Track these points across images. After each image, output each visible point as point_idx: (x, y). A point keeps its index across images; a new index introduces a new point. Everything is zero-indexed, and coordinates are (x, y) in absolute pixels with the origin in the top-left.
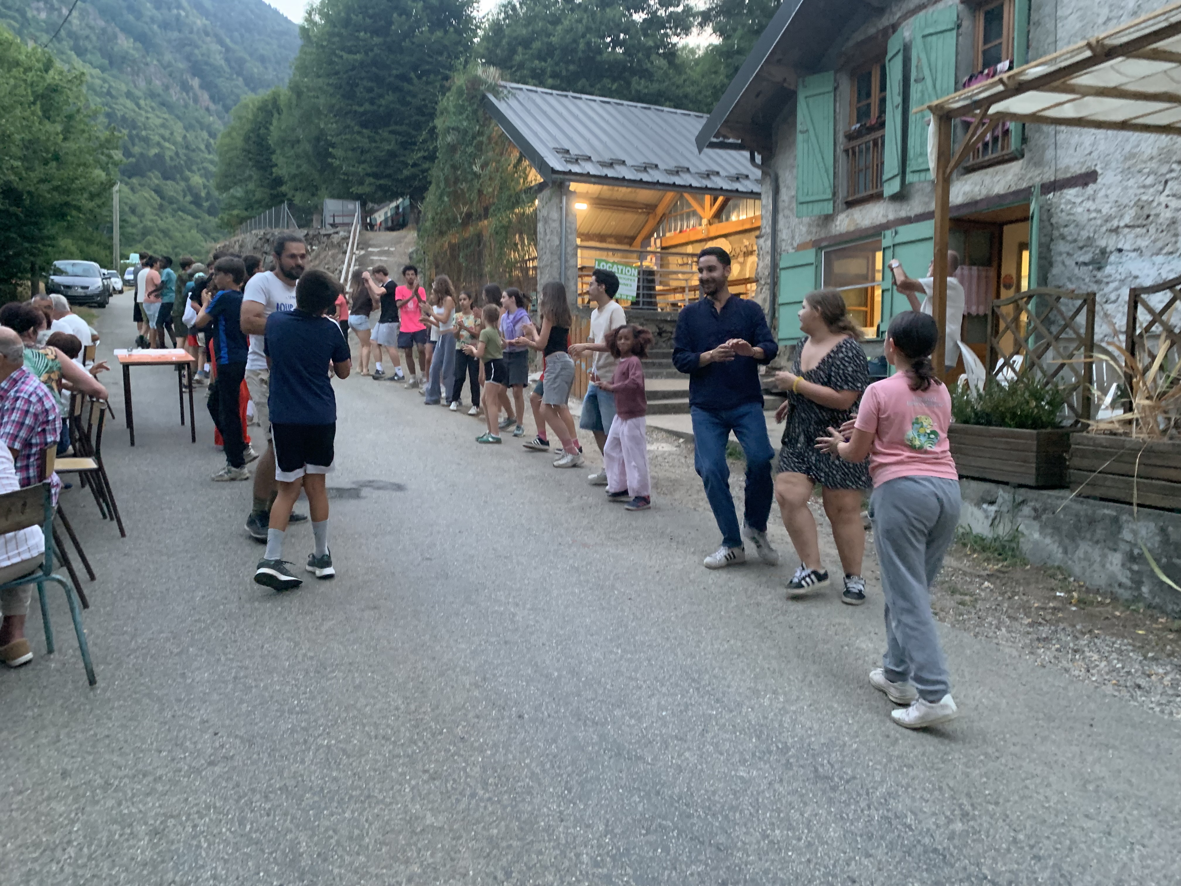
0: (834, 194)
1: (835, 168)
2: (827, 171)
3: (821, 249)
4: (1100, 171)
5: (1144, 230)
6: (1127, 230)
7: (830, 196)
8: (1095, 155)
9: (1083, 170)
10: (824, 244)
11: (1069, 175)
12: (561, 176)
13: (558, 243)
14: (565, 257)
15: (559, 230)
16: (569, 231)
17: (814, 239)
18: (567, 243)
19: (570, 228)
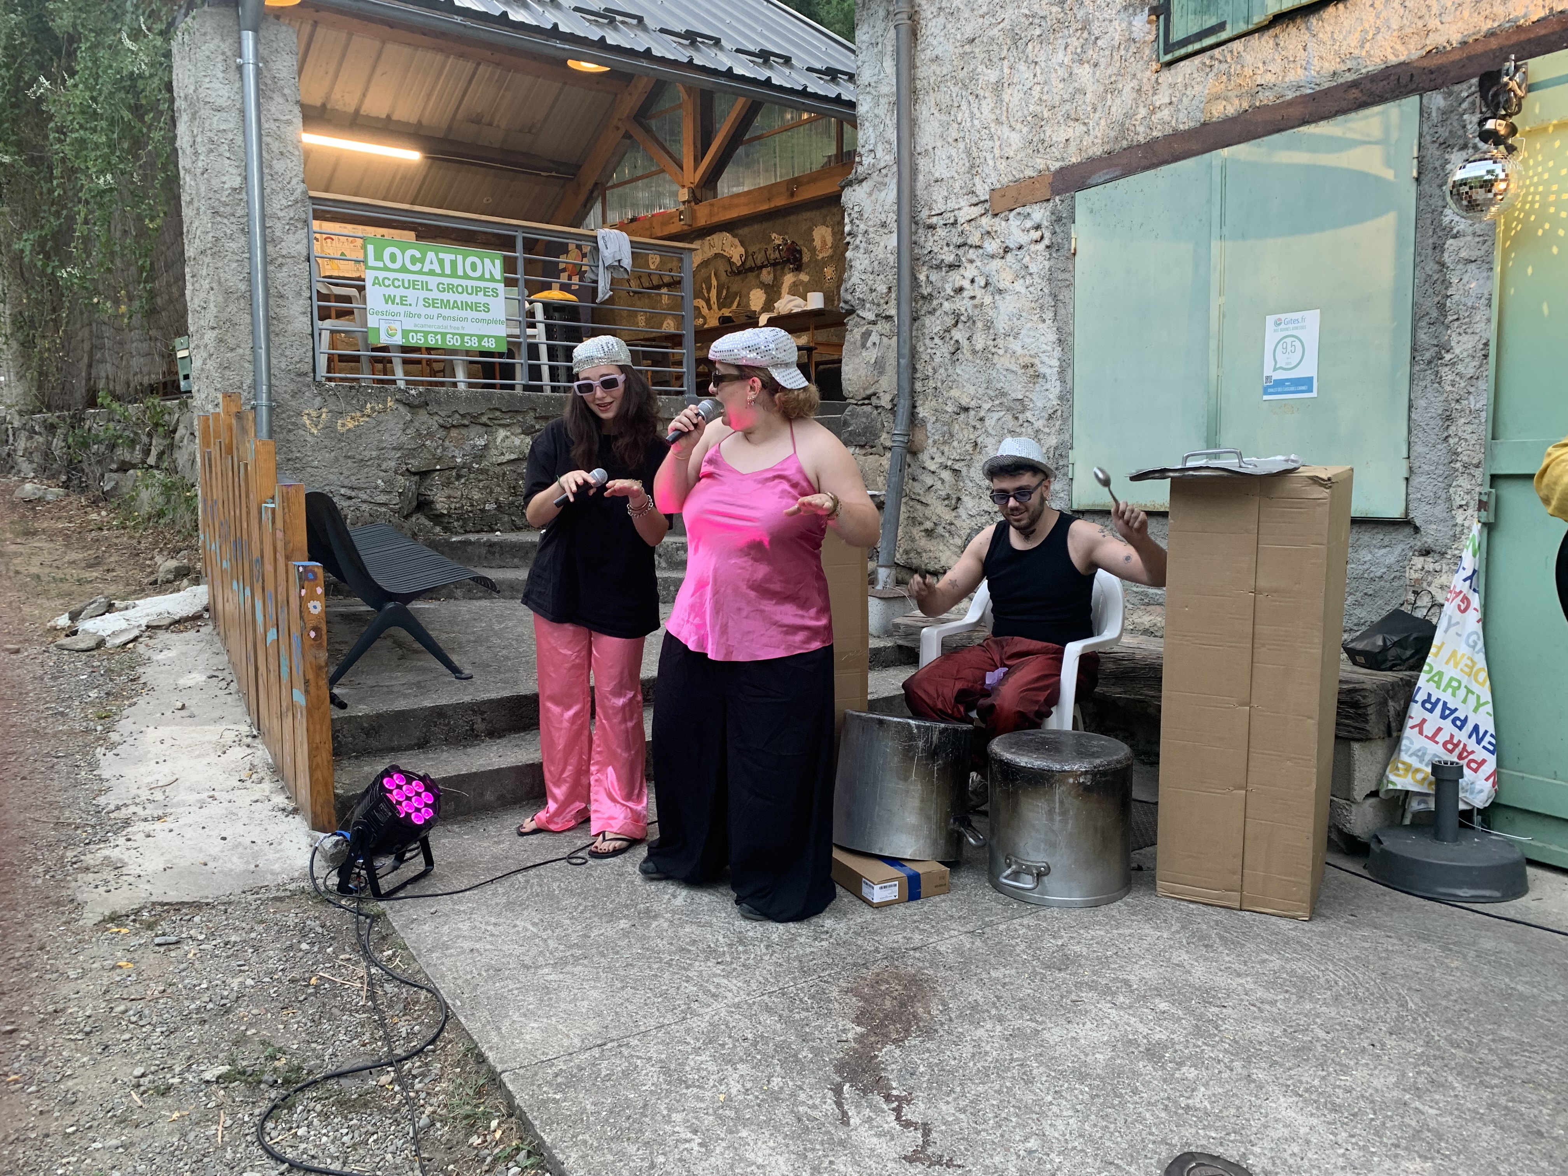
13: (237, 182)
14: (264, 228)
15: (239, 140)
16: (275, 146)
17: (1058, 165)
18: (270, 185)
19: (279, 138)
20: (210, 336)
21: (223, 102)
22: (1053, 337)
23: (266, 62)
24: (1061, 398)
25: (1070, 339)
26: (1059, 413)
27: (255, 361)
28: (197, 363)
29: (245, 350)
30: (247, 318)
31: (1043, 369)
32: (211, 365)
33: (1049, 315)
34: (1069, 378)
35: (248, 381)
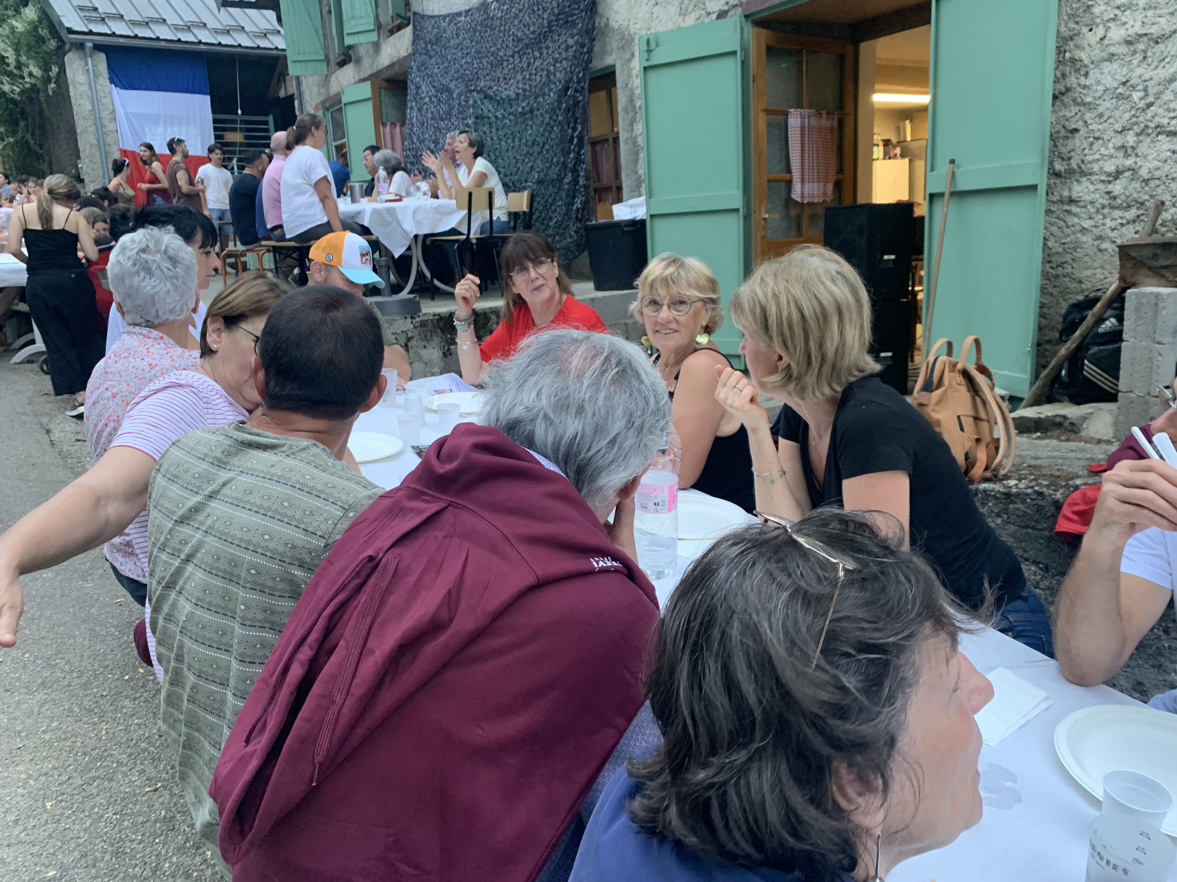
0: (327, 56)
1: (323, 28)
2: (316, 31)
3: (327, 109)
7: (323, 58)
10: (328, 105)
12: (80, 37)
13: (90, 108)
14: (101, 122)
15: (90, 94)
16: (102, 94)
18: (101, 108)
19: (103, 91)
20: (87, 160)
21: (83, 82)
23: (96, 66)
27: (103, 168)
28: (84, 168)
29: (99, 164)
30: (98, 153)
32: (88, 170)
35: (101, 174)
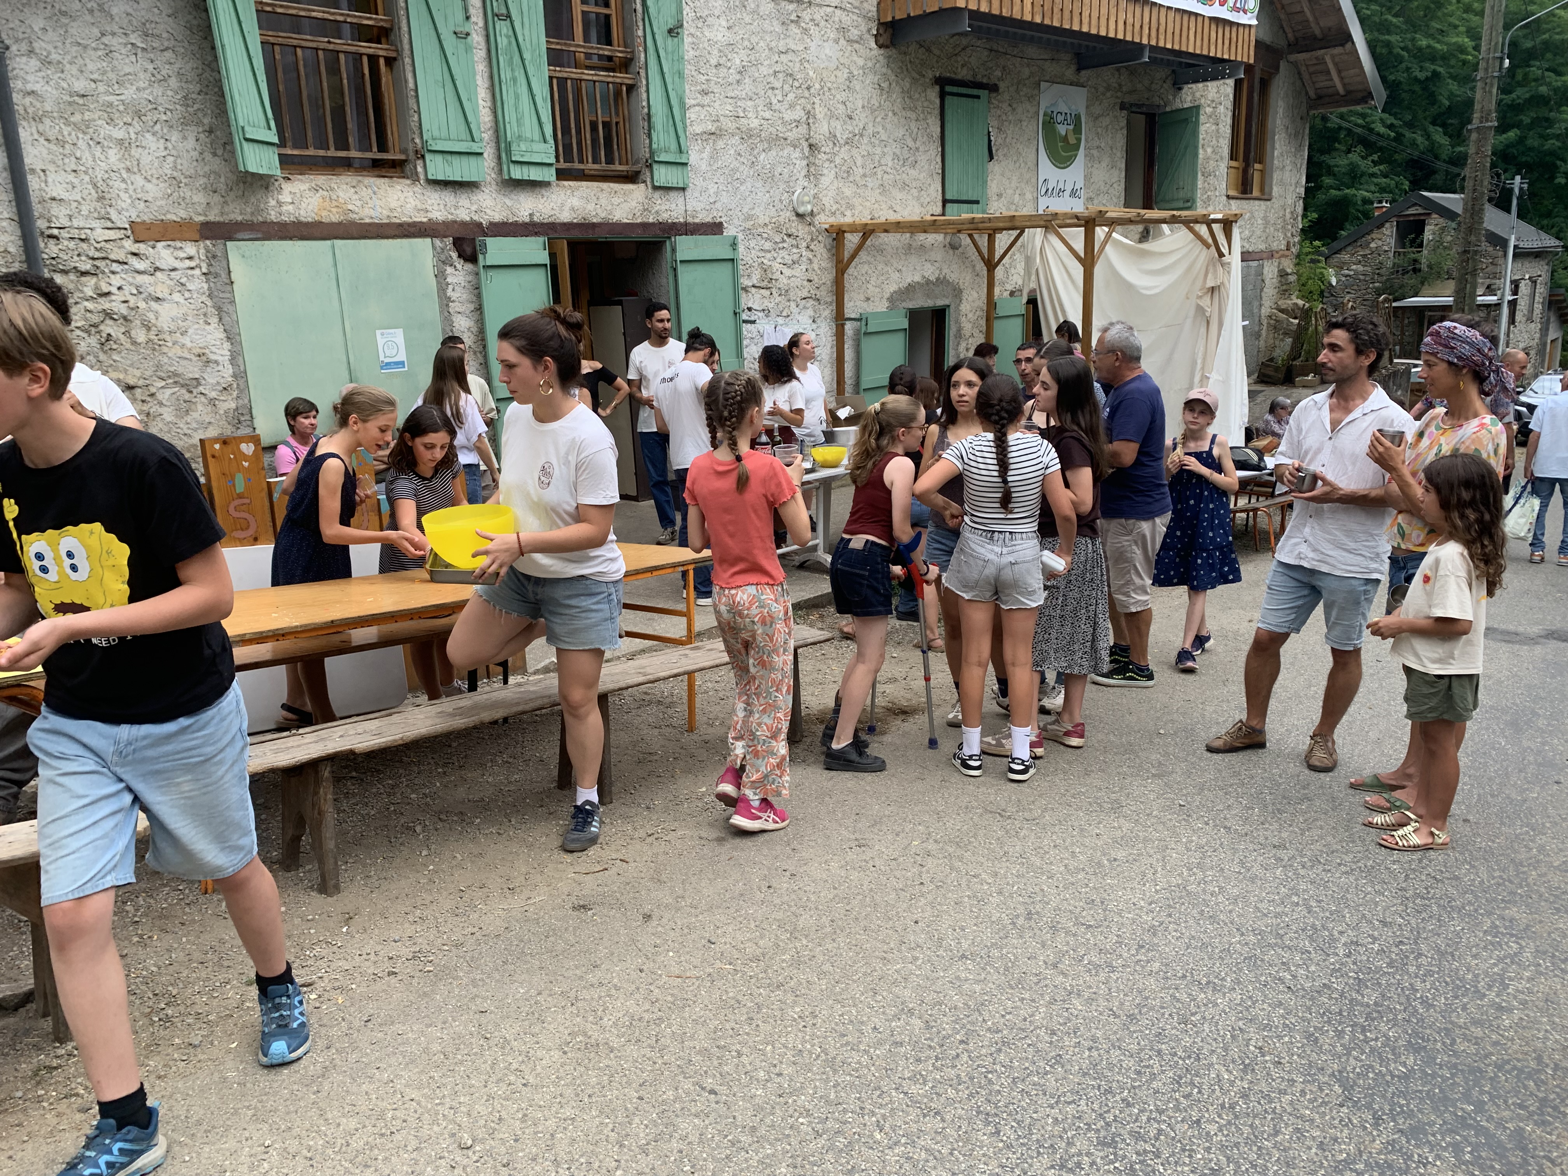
4: (725, 225)
5: (767, 293)
6: (753, 290)
8: (718, 205)
9: (709, 219)
11: (697, 221)
17: (201, 218)
22: (223, 335)
24: (235, 376)
25: (237, 337)
26: (235, 386)
31: (213, 357)
33: (214, 320)
34: (241, 362)
